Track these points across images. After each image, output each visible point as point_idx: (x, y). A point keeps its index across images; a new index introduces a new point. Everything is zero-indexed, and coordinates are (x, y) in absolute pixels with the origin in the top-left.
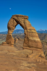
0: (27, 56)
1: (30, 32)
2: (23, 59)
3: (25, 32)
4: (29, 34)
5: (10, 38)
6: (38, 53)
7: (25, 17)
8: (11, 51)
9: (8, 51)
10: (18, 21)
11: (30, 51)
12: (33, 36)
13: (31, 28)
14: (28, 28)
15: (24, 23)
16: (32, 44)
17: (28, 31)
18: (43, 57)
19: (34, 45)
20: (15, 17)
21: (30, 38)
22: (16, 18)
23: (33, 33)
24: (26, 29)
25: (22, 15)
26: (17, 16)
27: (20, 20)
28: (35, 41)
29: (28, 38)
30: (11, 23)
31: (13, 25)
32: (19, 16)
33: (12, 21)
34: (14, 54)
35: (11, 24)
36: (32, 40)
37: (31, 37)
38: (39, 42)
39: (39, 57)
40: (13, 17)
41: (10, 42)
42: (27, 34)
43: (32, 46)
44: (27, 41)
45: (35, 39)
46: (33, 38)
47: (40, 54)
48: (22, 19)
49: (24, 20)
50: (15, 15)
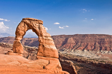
0: (44, 68)
1: (46, 39)
2: (40, 71)
3: (40, 39)
4: (44, 42)
5: (18, 46)
6: (55, 63)
7: (40, 22)
8: (22, 62)
9: (19, 62)
10: (32, 26)
11: (46, 61)
12: (49, 44)
13: (47, 35)
14: (44, 34)
15: (39, 28)
16: (48, 54)
18: (60, 68)
19: (51, 54)
20: (27, 20)
21: (46, 47)
22: (28, 22)
24: (42, 35)
25: (36, 19)
26: (30, 20)
27: (34, 25)
28: (52, 50)
29: (43, 46)
30: (22, 27)
31: (24, 30)
32: (32, 20)
33: (23, 25)
34: (28, 66)
35: (21, 29)
36: (49, 49)
37: (47, 45)
39: (57, 67)
40: (25, 21)
41: (19, 51)
42: (42, 41)
43: (48, 56)
44: (42, 50)
45: (52, 47)
46: (49, 46)
47: (57, 64)
48: (37, 23)
49: (39, 25)
50: (28, 18)
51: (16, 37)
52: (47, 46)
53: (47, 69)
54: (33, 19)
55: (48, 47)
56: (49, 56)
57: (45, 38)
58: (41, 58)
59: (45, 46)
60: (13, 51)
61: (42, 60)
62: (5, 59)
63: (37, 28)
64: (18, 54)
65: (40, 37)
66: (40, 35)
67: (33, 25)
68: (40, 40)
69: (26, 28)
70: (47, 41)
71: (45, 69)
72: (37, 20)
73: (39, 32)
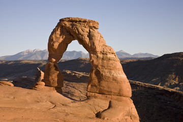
0: (98, 115)
1: (103, 59)
3: (93, 58)
4: (100, 64)
7: (91, 24)
8: (58, 103)
9: (53, 103)
10: (75, 33)
11: (104, 102)
12: (110, 68)
13: (105, 50)
14: (99, 49)
15: (90, 37)
16: (109, 87)
17: (99, 55)
19: (114, 88)
20: (66, 23)
23: (112, 60)
24: (94, 51)
26: (72, 21)
27: (80, 30)
28: (115, 79)
30: (58, 36)
32: (76, 22)
35: (57, 40)
36: (109, 77)
37: (106, 71)
38: (125, 82)
39: (126, 115)
40: (63, 23)
42: (95, 62)
43: (108, 91)
44: (95, 80)
45: (115, 75)
46: (110, 73)
47: (127, 109)
48: (86, 27)
49: (89, 30)
50: (68, 18)
52: (105, 73)
53: (104, 119)
54: (78, 20)
55: (108, 74)
56: (110, 93)
57: (101, 56)
59: (101, 73)
60: (44, 83)
61: (96, 100)
62: (28, 98)
63: (86, 37)
65: (92, 55)
67: (78, 31)
68: (91, 61)
70: (105, 62)
71: (100, 118)
72: (85, 21)
73: (90, 45)
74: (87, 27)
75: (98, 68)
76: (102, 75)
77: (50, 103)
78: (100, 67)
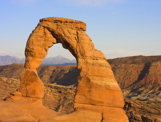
1: (93, 65)
3: (81, 64)
4: (91, 71)
8: (42, 117)
9: (35, 117)
10: (60, 35)
11: (95, 114)
14: (89, 54)
15: (78, 39)
16: (100, 97)
17: (88, 60)
19: (106, 97)
20: (49, 23)
22: (53, 26)
23: (103, 66)
24: (83, 55)
26: (56, 21)
27: (66, 32)
28: (108, 88)
29: (88, 80)
30: (39, 39)
31: (44, 45)
32: (61, 22)
33: (42, 34)
35: (38, 43)
36: (100, 86)
37: (97, 78)
40: (45, 24)
42: (84, 69)
43: (99, 102)
44: (85, 90)
45: (107, 83)
46: (102, 80)
48: (72, 29)
49: (77, 32)
50: (51, 18)
51: (27, 61)
52: (96, 81)
54: (63, 20)
55: (99, 83)
56: (101, 104)
57: (91, 61)
58: (84, 108)
59: (92, 81)
60: (20, 93)
61: (86, 112)
63: (74, 40)
64: (31, 99)
65: (80, 60)
66: (79, 54)
67: (64, 33)
68: (79, 67)
69: (48, 40)
70: (95, 68)
72: (72, 22)
73: (78, 49)
74: (74, 28)
75: (87, 76)
76: (92, 83)
77: (32, 117)
78: (90, 74)
